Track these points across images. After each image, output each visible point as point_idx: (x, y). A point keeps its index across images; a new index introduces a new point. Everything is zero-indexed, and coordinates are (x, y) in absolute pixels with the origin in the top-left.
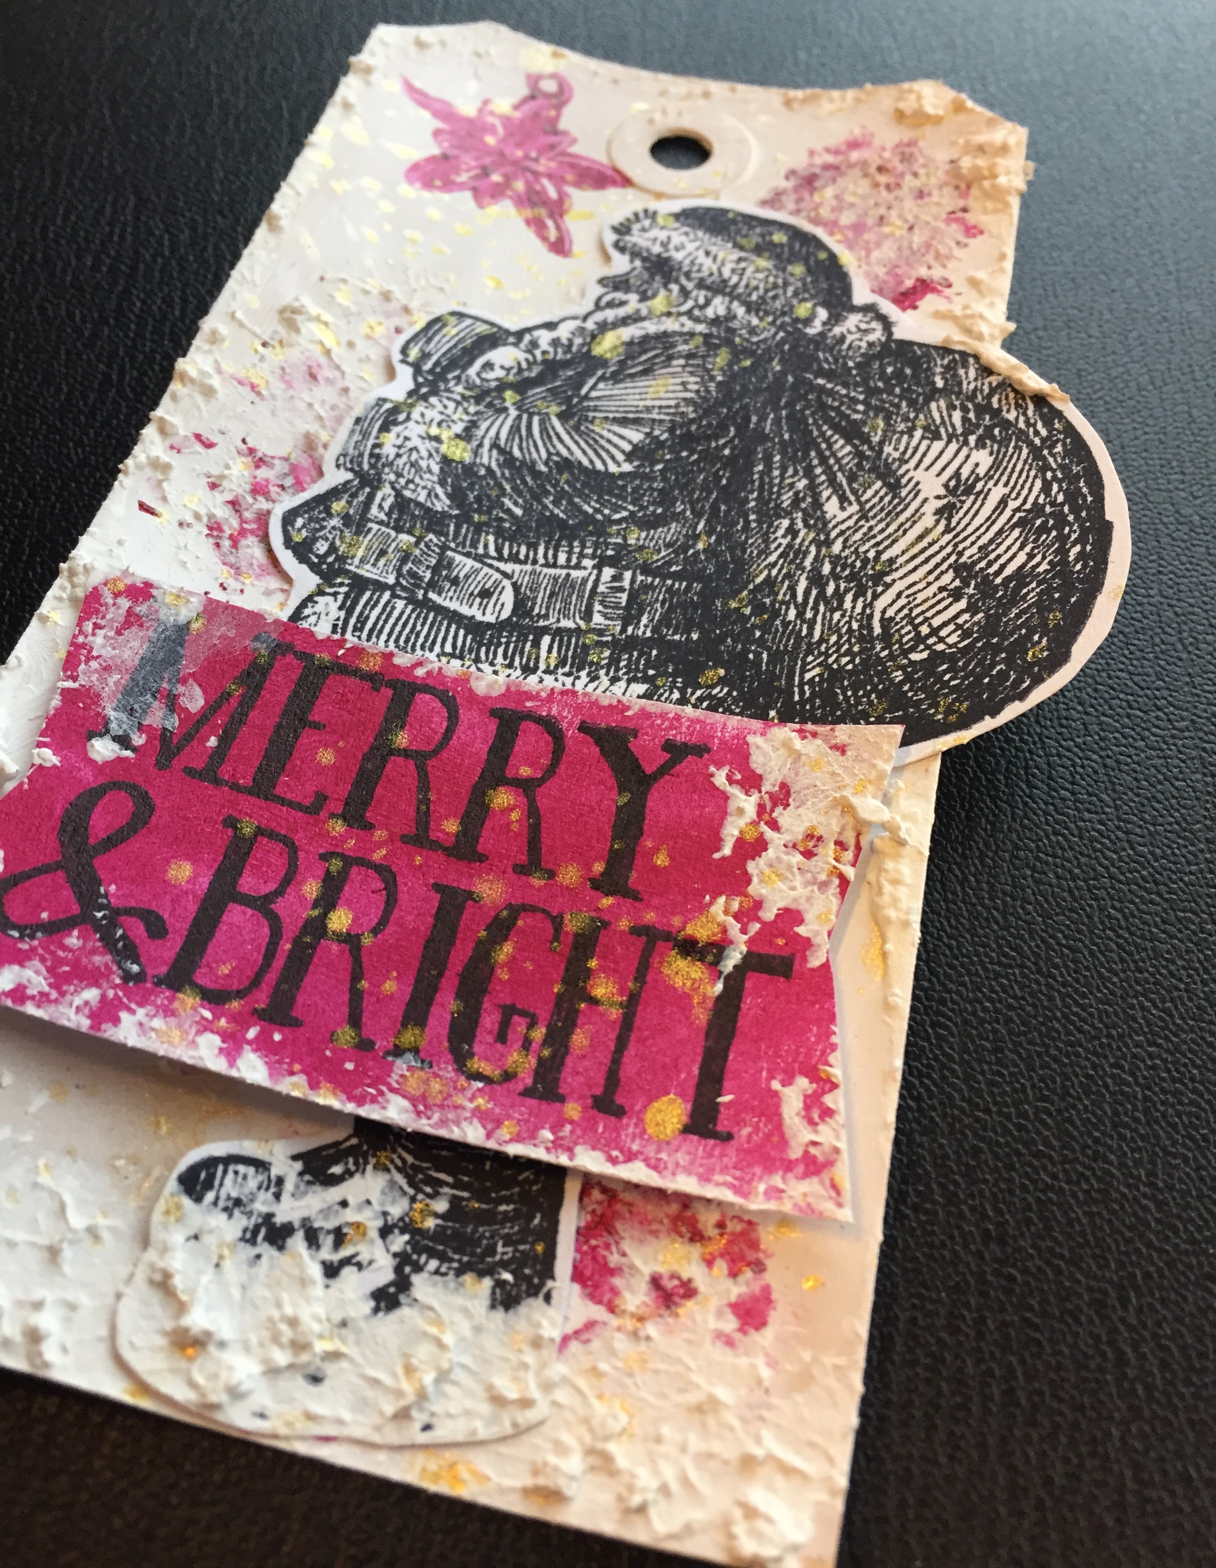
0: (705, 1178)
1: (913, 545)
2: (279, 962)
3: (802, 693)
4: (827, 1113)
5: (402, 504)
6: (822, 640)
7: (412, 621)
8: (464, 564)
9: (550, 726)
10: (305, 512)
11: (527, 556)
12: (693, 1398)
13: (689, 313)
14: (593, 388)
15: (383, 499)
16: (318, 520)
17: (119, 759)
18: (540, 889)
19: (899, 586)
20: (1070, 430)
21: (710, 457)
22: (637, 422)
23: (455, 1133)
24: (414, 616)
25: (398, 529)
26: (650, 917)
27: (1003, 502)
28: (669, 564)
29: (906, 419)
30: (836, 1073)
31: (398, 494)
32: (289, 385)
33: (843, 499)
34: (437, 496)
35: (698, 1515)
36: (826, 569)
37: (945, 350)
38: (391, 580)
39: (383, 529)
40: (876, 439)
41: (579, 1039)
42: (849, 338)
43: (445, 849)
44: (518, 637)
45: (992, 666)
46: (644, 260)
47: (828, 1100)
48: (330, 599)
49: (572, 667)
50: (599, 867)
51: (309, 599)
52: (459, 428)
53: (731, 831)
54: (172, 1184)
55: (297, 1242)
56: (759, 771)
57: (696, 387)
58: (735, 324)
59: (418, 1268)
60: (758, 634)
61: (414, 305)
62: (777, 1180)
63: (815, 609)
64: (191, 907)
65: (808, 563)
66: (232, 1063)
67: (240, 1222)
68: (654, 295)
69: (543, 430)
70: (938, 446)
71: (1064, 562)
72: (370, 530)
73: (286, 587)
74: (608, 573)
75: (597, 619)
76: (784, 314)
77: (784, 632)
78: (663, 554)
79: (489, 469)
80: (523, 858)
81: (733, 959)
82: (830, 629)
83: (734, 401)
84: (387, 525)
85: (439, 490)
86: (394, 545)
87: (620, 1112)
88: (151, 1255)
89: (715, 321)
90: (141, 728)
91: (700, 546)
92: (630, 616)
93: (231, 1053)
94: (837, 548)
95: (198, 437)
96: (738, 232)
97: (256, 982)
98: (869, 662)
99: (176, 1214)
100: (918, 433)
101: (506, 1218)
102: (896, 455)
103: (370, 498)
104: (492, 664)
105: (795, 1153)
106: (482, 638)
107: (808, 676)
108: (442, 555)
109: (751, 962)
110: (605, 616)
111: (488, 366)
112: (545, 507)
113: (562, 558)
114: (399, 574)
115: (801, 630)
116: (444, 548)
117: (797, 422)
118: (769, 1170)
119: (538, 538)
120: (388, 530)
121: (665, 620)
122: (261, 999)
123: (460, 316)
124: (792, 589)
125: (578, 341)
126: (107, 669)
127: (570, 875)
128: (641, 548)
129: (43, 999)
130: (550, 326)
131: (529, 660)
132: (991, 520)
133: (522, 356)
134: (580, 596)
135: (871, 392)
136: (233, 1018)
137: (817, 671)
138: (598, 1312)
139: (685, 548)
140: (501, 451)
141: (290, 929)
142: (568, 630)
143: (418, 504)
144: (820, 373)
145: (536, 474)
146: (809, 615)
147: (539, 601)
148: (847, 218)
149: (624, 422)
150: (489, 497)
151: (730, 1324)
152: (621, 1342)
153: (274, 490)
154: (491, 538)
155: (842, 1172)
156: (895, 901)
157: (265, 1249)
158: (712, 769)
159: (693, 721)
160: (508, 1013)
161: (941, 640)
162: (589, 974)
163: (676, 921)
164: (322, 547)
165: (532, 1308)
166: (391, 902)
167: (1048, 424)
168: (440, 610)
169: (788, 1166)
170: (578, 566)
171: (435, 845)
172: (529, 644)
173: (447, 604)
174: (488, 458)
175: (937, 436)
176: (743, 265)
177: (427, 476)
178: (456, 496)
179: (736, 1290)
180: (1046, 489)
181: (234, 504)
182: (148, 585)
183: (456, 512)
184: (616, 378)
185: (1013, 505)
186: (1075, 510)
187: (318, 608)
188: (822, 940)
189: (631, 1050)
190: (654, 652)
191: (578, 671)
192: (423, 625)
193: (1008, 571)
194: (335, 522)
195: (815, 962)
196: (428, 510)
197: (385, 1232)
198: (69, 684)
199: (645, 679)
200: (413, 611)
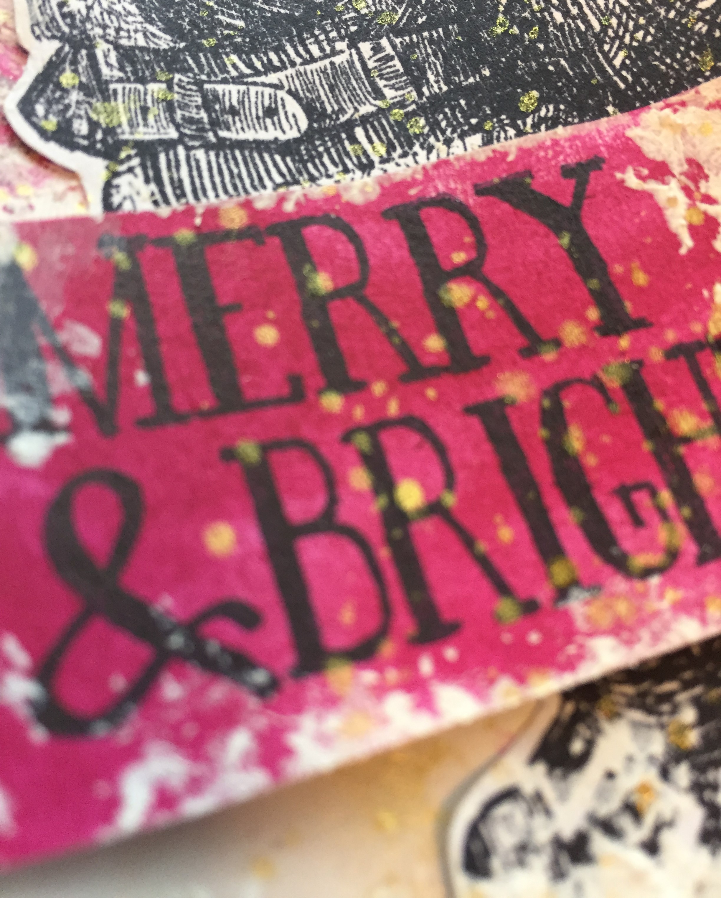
3: (624, 79)
6: (604, 29)
7: (224, 167)
8: (229, 91)
9: (446, 203)
10: (39, 96)
11: (281, 61)
15: (106, 56)
16: (58, 101)
17: (58, 450)
18: (558, 362)
24: (222, 160)
25: (143, 81)
26: (672, 335)
28: (413, 18)
31: (117, 47)
34: (154, 35)
38: (173, 134)
39: (128, 86)
41: (703, 481)
43: (446, 369)
44: (332, 140)
48: (128, 177)
49: (402, 147)
50: (594, 314)
51: (109, 186)
53: (680, 223)
56: (659, 158)
60: (541, 46)
72: (115, 91)
73: (74, 183)
77: (564, 35)
78: (400, 11)
80: (520, 341)
82: (603, 15)
84: (128, 80)
86: (149, 98)
90: (53, 402)
93: (425, 701)
97: (386, 610)
103: (92, 58)
104: (329, 176)
106: (301, 156)
107: (617, 63)
108: (201, 89)
110: (392, 87)
112: (261, 10)
113: (315, 50)
114: (177, 127)
115: (578, 27)
116: (199, 83)
119: (279, 41)
120: (133, 86)
121: (450, 69)
122: (406, 624)
127: (573, 334)
128: (377, 13)
131: (358, 157)
134: (358, 79)
136: (397, 662)
137: (622, 55)
141: (374, 533)
142: (372, 114)
146: (574, 11)
147: (324, 98)
150: (201, 18)
154: (234, 58)
158: (619, 175)
159: (572, 139)
160: (625, 495)
162: (662, 418)
163: (697, 328)
164: (81, 127)
166: (440, 449)
168: (241, 145)
171: (436, 371)
172: (347, 143)
173: (242, 136)
177: (130, 19)
183: (182, 45)
190: (463, 102)
191: (411, 148)
192: (237, 165)
194: (75, 96)
196: (156, 51)
199: (474, 130)
200: (217, 156)
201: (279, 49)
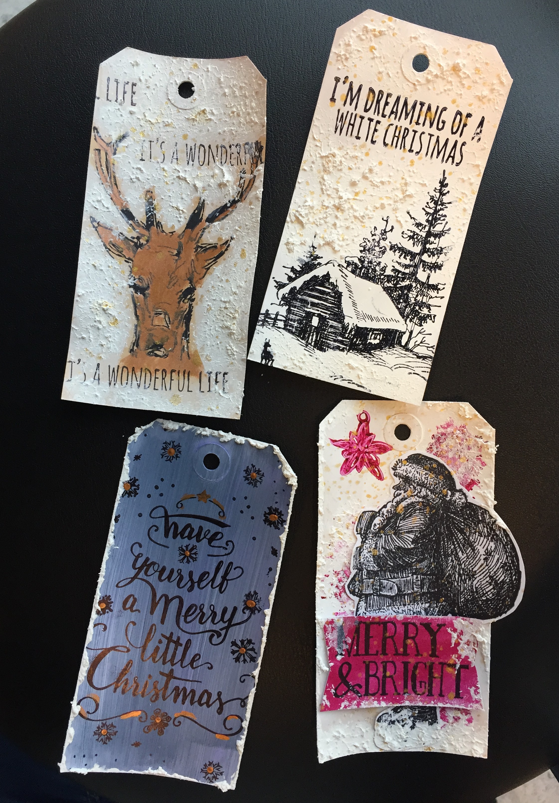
0: (460, 705)
1: (479, 568)
2: (381, 685)
3: (461, 604)
4: (478, 693)
5: (368, 572)
6: (463, 591)
8: (385, 582)
9: (414, 624)
10: (351, 583)
11: (397, 576)
12: (462, 734)
13: (417, 495)
14: (399, 523)
15: (364, 573)
16: (354, 584)
17: (343, 658)
18: (420, 658)
19: (478, 579)
20: (511, 541)
21: (430, 540)
22: (412, 532)
23: (418, 705)
24: (379, 600)
25: (370, 579)
26: (441, 660)
27: (498, 560)
28: (427, 572)
29: (474, 529)
30: (479, 686)
31: (367, 570)
32: (337, 552)
33: (462, 552)
34: (374, 567)
35: (467, 750)
36: (461, 572)
37: (481, 508)
38: (372, 592)
40: (468, 534)
41: (434, 685)
42: (457, 501)
43: (402, 655)
44: (400, 597)
45: (499, 604)
46: (402, 478)
47: (478, 691)
48: (362, 602)
49: (413, 603)
50: (430, 653)
51: (358, 604)
52: (373, 546)
53: (453, 641)
54: (376, 722)
55: (396, 723)
56: (456, 628)
57: (423, 519)
58: (429, 498)
59: (416, 722)
60: (449, 589)
61: (354, 514)
62: (471, 704)
63: (461, 583)
64: (364, 680)
65: (457, 570)
66: (380, 704)
67: (387, 722)
68: (407, 490)
69: (391, 539)
70: (482, 538)
71: (512, 580)
72: (364, 581)
74: (415, 576)
75: (415, 589)
76: (440, 493)
77: (455, 589)
78: (425, 569)
79: (383, 554)
80: (416, 653)
81: (458, 666)
82: (464, 588)
83: (433, 524)
85: (375, 565)
86: (370, 583)
87: (443, 696)
88: (376, 732)
89: (424, 497)
90: (343, 650)
91: (433, 566)
92: (422, 588)
93: (379, 703)
94: (463, 566)
95: (325, 576)
96: (423, 463)
97: (379, 690)
98: (474, 598)
99: (378, 725)
100: (477, 534)
101: (428, 712)
102: (473, 540)
103: (362, 573)
105: (474, 700)
107: (462, 600)
108: (380, 582)
109: (461, 667)
110: (417, 588)
111: (375, 525)
113: (404, 575)
114: (373, 590)
115: (458, 588)
116: (380, 579)
117: (448, 528)
118: (470, 703)
119: (398, 571)
120: (368, 580)
121: (429, 587)
122: (380, 692)
123: (365, 512)
124: (455, 577)
125: (393, 509)
126: (333, 641)
127: (425, 654)
128: (420, 568)
129: (349, 706)
130: (385, 506)
131: (404, 603)
132: (496, 565)
133: (381, 519)
134: (410, 584)
135: (465, 519)
136: (377, 697)
138: (446, 723)
139: (430, 567)
140: (384, 548)
141: (381, 678)
142: (410, 593)
143: (372, 571)
144: (451, 513)
145: (393, 553)
146: (460, 584)
147: (402, 587)
148: (450, 455)
149: (409, 532)
150: (385, 562)
151: (467, 722)
152: (450, 727)
153: (343, 579)
154: (388, 574)
155: (482, 703)
156: (485, 653)
157: (392, 725)
158: (447, 629)
159: (442, 619)
160: (421, 682)
161: (488, 595)
162: (433, 673)
163: (446, 661)
164: (357, 590)
165: (435, 724)
166: (395, 667)
167: (506, 538)
168: (383, 596)
169: (473, 702)
170: (408, 577)
171: (399, 655)
172: (403, 599)
173: (384, 594)
174: (382, 552)
175: (481, 536)
176: (427, 476)
177: (371, 562)
178: (378, 565)
179: (467, 717)
180: (507, 558)
181: (337, 587)
182: (332, 620)
183: (379, 569)
184: (404, 519)
185: (500, 561)
186: (514, 566)
187: (361, 605)
188: (473, 662)
189: (443, 686)
190: (429, 595)
192: (381, 602)
193: (501, 580)
194: (357, 583)
195: (472, 666)
196: (374, 571)
197: (409, 718)
198: (329, 648)
199: (428, 602)
200: (378, 598)
201: (397, 573)
